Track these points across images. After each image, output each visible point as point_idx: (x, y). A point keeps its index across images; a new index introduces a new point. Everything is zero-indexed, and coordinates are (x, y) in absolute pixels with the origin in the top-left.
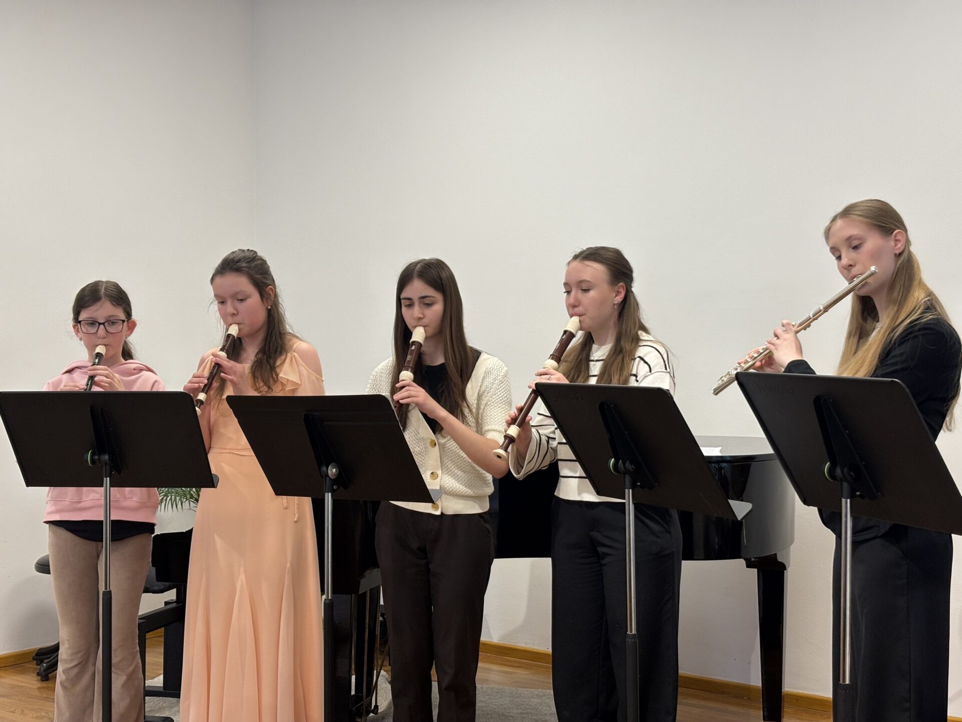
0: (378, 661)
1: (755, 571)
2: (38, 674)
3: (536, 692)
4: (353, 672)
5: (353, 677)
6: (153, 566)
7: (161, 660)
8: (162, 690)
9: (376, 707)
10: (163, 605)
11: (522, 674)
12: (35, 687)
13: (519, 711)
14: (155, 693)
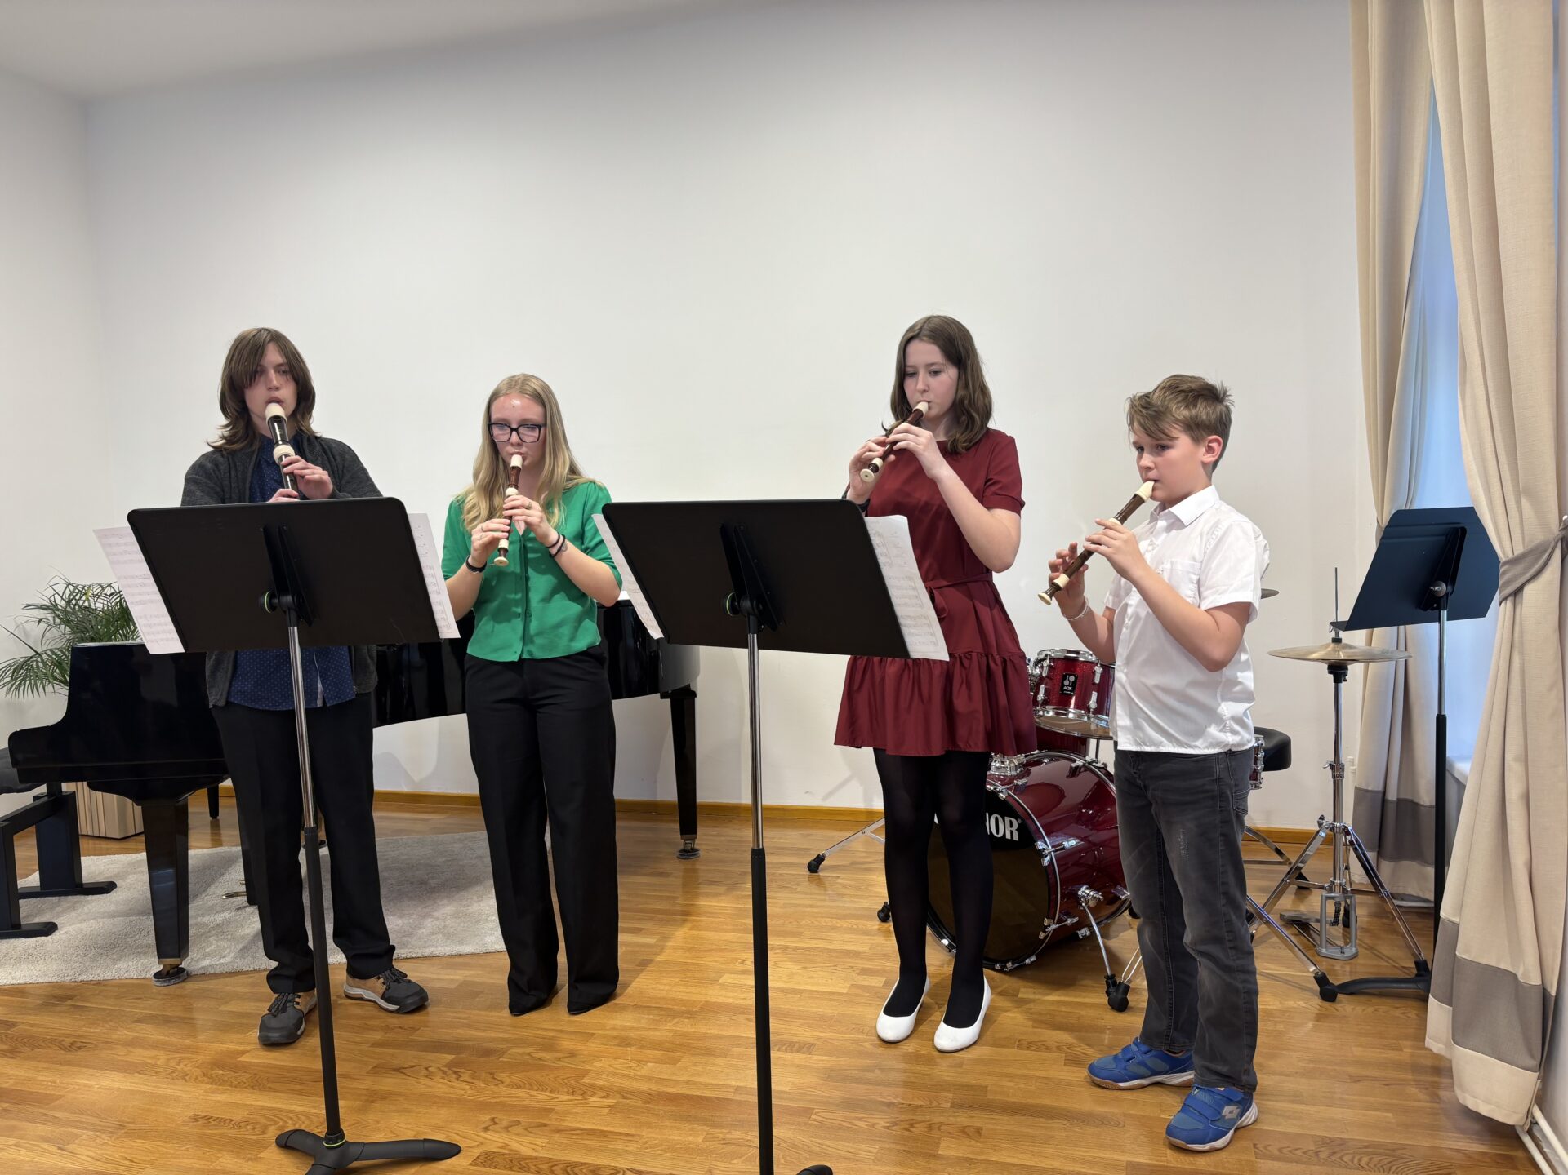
1: (668, 702)
3: (457, 836)
6: (13, 766)
7: (34, 853)
8: (39, 890)
10: (32, 801)
11: (437, 818)
13: (444, 859)
14: (30, 894)
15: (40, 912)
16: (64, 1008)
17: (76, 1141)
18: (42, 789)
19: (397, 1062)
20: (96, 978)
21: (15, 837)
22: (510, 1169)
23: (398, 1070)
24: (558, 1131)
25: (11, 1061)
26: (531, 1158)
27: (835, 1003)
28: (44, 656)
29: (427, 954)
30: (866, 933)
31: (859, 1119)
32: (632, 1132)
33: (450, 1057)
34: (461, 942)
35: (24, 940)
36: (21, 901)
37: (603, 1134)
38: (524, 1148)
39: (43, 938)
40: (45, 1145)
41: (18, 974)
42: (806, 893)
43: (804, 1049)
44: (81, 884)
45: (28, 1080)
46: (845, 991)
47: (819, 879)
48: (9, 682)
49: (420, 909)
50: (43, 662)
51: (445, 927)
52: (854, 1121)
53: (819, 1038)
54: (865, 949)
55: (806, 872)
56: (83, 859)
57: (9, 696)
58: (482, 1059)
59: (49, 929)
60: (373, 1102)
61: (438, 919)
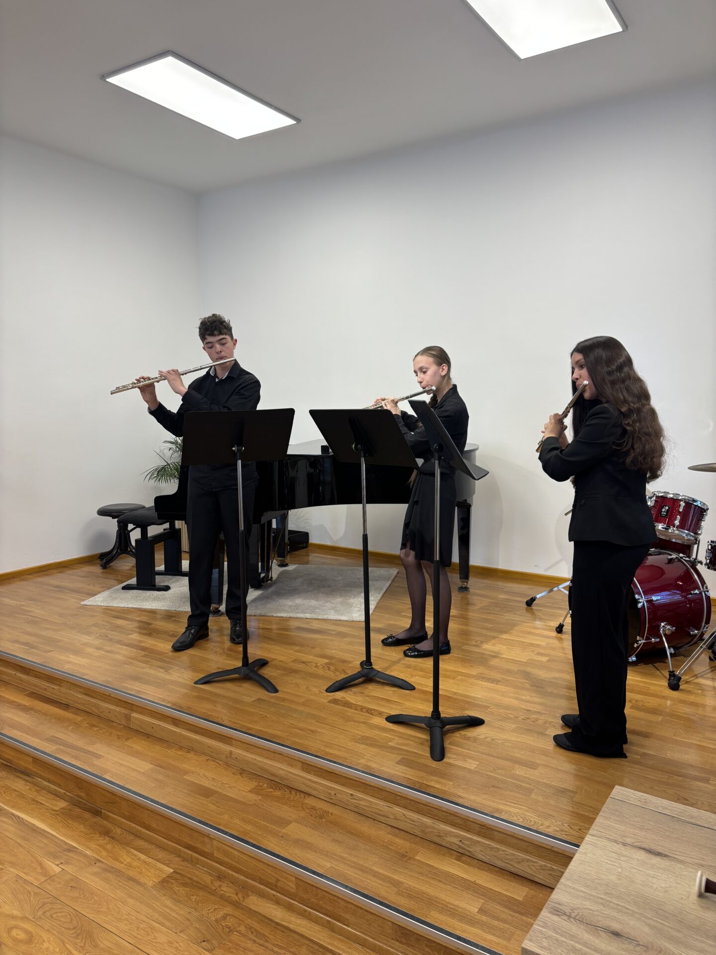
0: (272, 555)
2: (101, 566)
4: (260, 561)
5: (260, 564)
6: (156, 511)
7: (163, 557)
8: (164, 572)
9: (272, 578)
10: (163, 531)
12: (100, 572)
13: (342, 578)
14: (160, 573)
15: (164, 581)
16: (171, 620)
17: (172, 670)
18: (167, 525)
19: (304, 660)
20: (185, 610)
21: (155, 546)
22: (344, 706)
23: (303, 662)
24: (368, 696)
25: (149, 637)
26: (354, 704)
27: (518, 665)
28: (171, 465)
29: (325, 618)
30: (546, 637)
31: (511, 714)
32: (401, 702)
33: (327, 661)
34: (342, 615)
35: (156, 592)
36: (156, 576)
37: (388, 701)
38: (352, 700)
39: (164, 592)
40: (160, 669)
41: (154, 605)
42: (521, 615)
43: (494, 682)
44: (181, 571)
45: (155, 645)
46: (525, 661)
47: (532, 609)
48: (156, 476)
49: (326, 598)
50: (170, 468)
51: (336, 607)
52: (509, 715)
53: (504, 679)
54: (543, 644)
55: (525, 606)
56: (183, 561)
57: (156, 483)
58: (341, 664)
59: (167, 588)
60: (291, 673)
61: (333, 603)
